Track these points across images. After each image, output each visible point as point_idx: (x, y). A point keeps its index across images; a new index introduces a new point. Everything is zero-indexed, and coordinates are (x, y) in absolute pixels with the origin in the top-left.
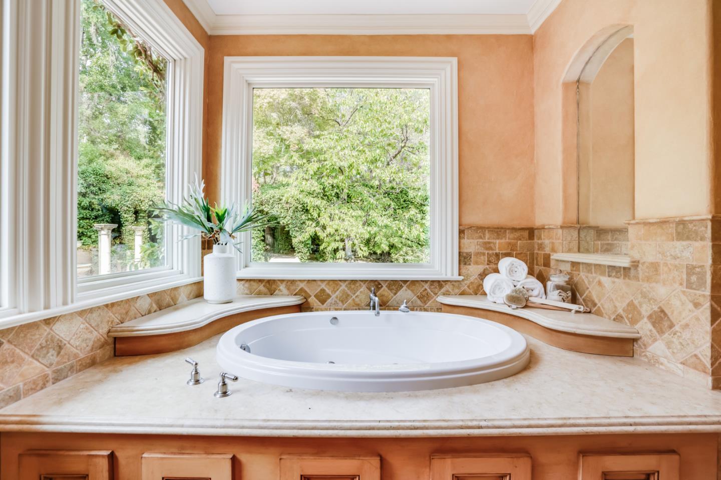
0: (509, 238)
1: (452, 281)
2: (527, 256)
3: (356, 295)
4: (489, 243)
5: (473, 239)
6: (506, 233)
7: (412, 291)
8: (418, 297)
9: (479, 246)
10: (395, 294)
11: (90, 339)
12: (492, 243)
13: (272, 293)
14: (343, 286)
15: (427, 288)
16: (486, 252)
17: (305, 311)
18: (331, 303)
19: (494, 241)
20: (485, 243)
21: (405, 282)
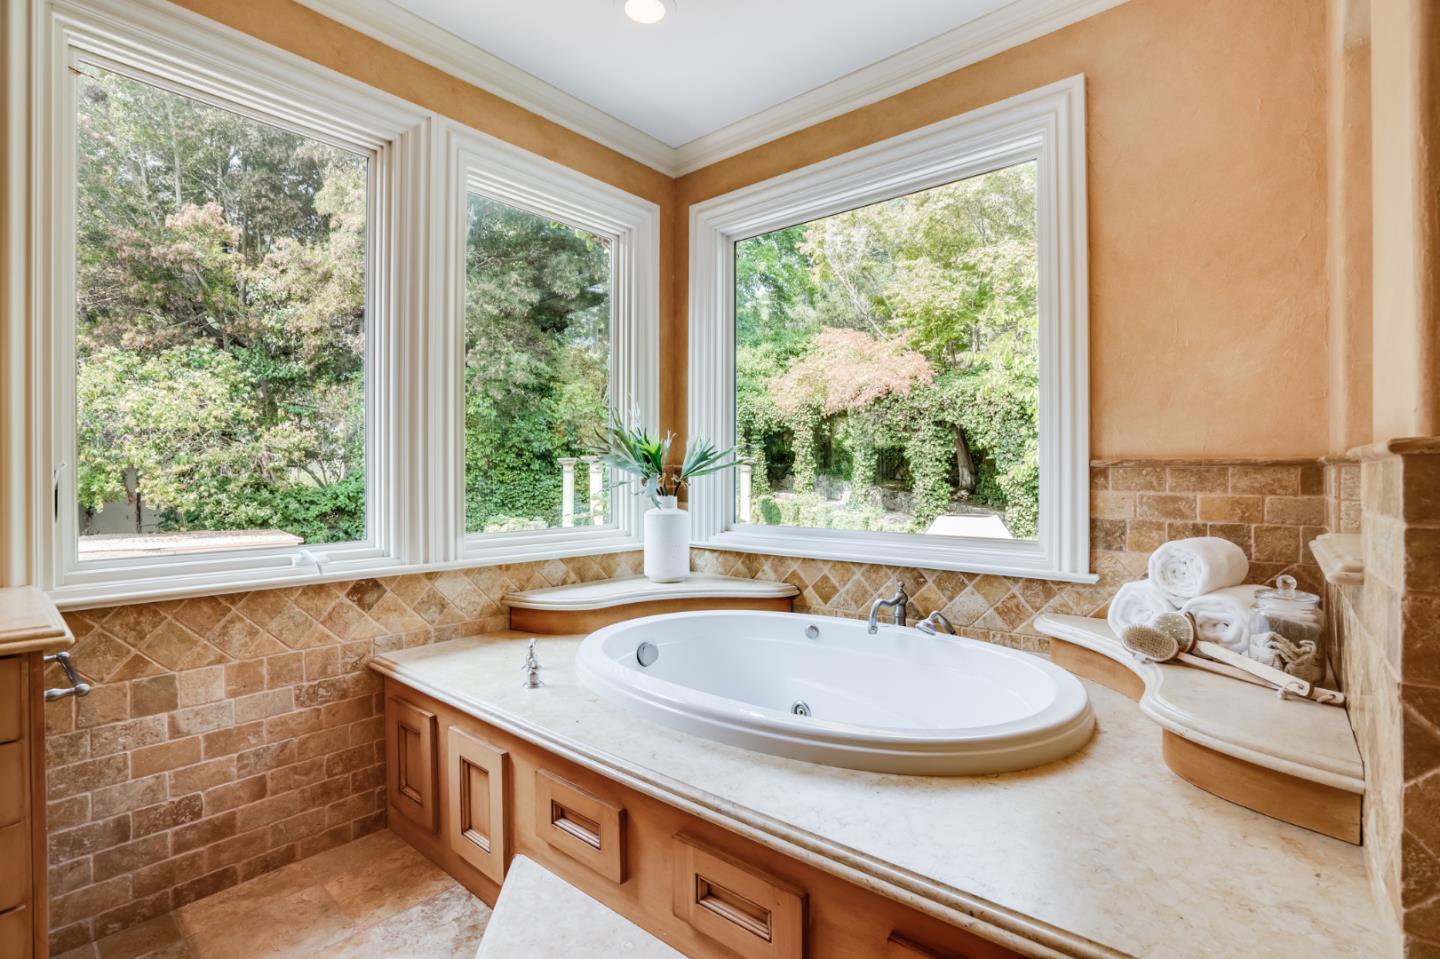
0: (1234, 489)
1: (1077, 584)
2: (1298, 536)
3: (879, 592)
4: (1175, 500)
5: (1129, 489)
6: (1226, 474)
7: (985, 596)
8: (997, 609)
9: (1145, 508)
10: (951, 598)
11: (478, 604)
12: (1181, 499)
13: (753, 575)
14: (858, 574)
15: (1017, 594)
16: (1168, 521)
17: (800, 611)
18: (839, 603)
19: (1191, 495)
20: (1163, 500)
21: (971, 576)
